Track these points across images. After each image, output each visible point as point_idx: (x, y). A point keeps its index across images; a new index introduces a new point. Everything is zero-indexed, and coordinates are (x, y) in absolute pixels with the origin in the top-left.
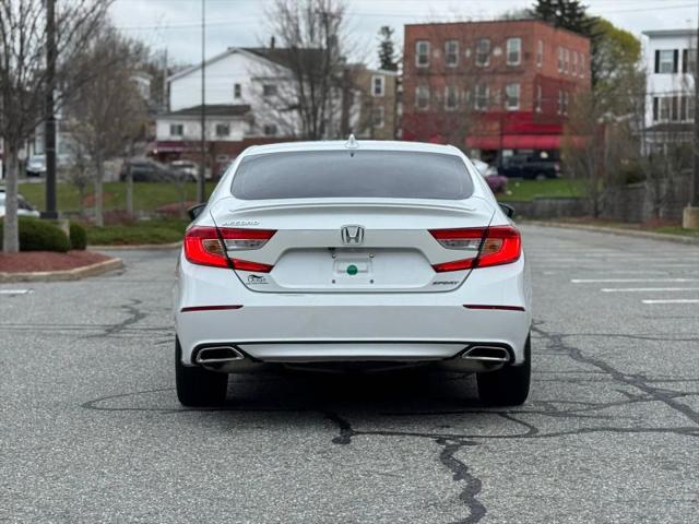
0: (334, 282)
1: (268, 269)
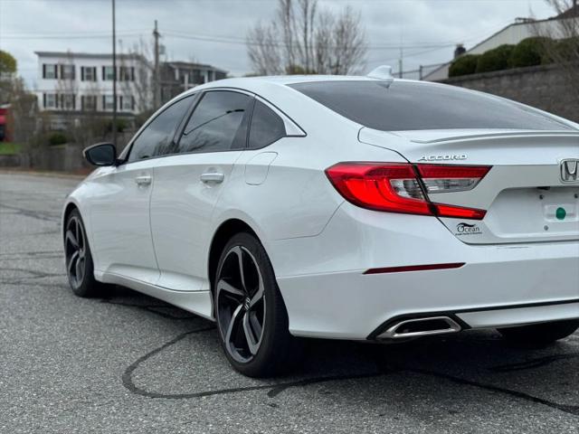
0: (546, 228)
1: (479, 215)
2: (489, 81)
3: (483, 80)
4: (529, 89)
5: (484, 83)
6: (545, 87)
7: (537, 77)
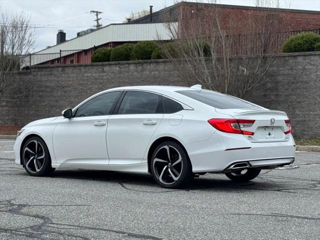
0: (267, 138)
1: (253, 134)
2: (123, 66)
3: (118, 66)
4: (147, 72)
5: (119, 67)
6: (157, 72)
7: (152, 66)
